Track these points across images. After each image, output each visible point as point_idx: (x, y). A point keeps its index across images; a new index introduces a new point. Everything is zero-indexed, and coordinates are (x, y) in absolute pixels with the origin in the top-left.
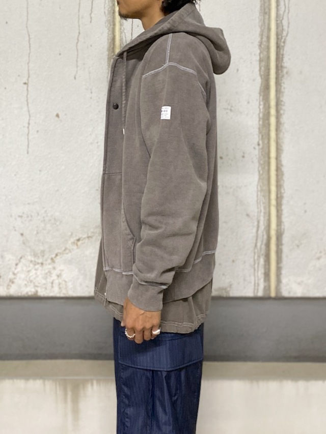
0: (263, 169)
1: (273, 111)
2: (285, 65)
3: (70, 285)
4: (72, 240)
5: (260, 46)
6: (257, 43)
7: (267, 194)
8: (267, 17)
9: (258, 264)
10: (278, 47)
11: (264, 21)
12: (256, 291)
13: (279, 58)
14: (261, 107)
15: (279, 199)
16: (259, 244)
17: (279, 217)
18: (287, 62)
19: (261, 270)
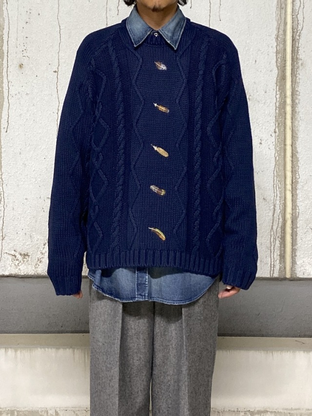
0: (279, 155)
1: (289, 101)
2: (300, 57)
5: (277, 38)
6: (274, 36)
7: (283, 179)
8: (283, 11)
9: (274, 245)
10: (293, 40)
11: (280, 15)
12: (272, 272)
13: (295, 51)
14: (278, 96)
15: (294, 183)
16: (275, 228)
17: (294, 201)
18: (302, 55)
19: (277, 252)
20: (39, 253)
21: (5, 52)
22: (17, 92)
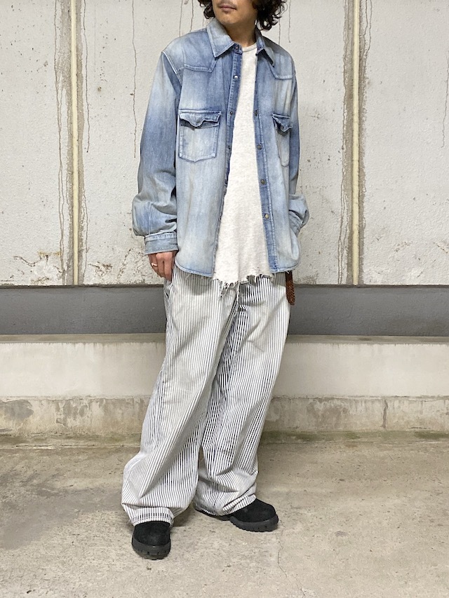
0: (347, 170)
1: (356, 118)
2: (367, 76)
5: (345, 58)
6: (341, 56)
7: (350, 193)
8: (351, 32)
9: (342, 255)
10: (360, 60)
11: (348, 36)
12: (340, 280)
13: (362, 70)
14: (345, 114)
15: (361, 197)
16: (342, 238)
17: (361, 213)
18: (368, 74)
19: (345, 261)
20: (121, 264)
21: (84, 76)
22: (96, 114)
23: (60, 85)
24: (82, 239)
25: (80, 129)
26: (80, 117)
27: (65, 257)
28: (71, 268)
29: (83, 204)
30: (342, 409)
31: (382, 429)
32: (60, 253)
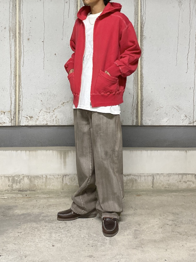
0: (136, 75)
2: (144, 35)
3: (60, 121)
4: (61, 103)
7: (137, 85)
8: (137, 16)
9: (134, 112)
10: (141, 28)
12: (133, 123)
13: (142, 32)
15: (142, 86)
16: (134, 105)
17: (142, 94)
19: (135, 115)
20: (37, 116)
21: (22, 33)
22: (27, 50)
23: (11, 37)
24: (20, 105)
25: (20, 57)
26: (20, 52)
27: (12, 113)
28: (15, 118)
29: (21, 90)
30: (134, 180)
31: (152, 188)
32: (10, 111)
